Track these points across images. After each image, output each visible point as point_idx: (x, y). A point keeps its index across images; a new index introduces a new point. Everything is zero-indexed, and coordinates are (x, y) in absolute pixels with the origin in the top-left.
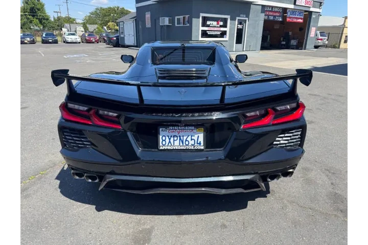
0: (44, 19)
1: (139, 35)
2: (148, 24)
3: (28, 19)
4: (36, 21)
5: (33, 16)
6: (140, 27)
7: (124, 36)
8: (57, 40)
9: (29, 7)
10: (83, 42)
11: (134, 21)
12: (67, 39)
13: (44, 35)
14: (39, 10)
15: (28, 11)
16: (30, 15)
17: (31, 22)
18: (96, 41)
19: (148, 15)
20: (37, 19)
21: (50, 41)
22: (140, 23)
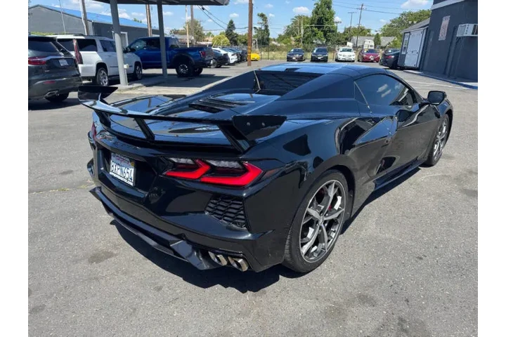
0: (330, 32)
1: (426, 52)
2: (443, 35)
3: (313, 31)
4: (320, 33)
5: (319, 28)
6: (431, 40)
7: (407, 53)
8: (327, 57)
9: (317, 17)
10: (359, 61)
11: (425, 31)
12: (339, 57)
13: (315, 51)
14: (327, 20)
15: (316, 22)
16: (315, 27)
17: (315, 35)
18: (375, 60)
19: (445, 22)
20: (322, 31)
21: (319, 58)
22: (432, 33)
